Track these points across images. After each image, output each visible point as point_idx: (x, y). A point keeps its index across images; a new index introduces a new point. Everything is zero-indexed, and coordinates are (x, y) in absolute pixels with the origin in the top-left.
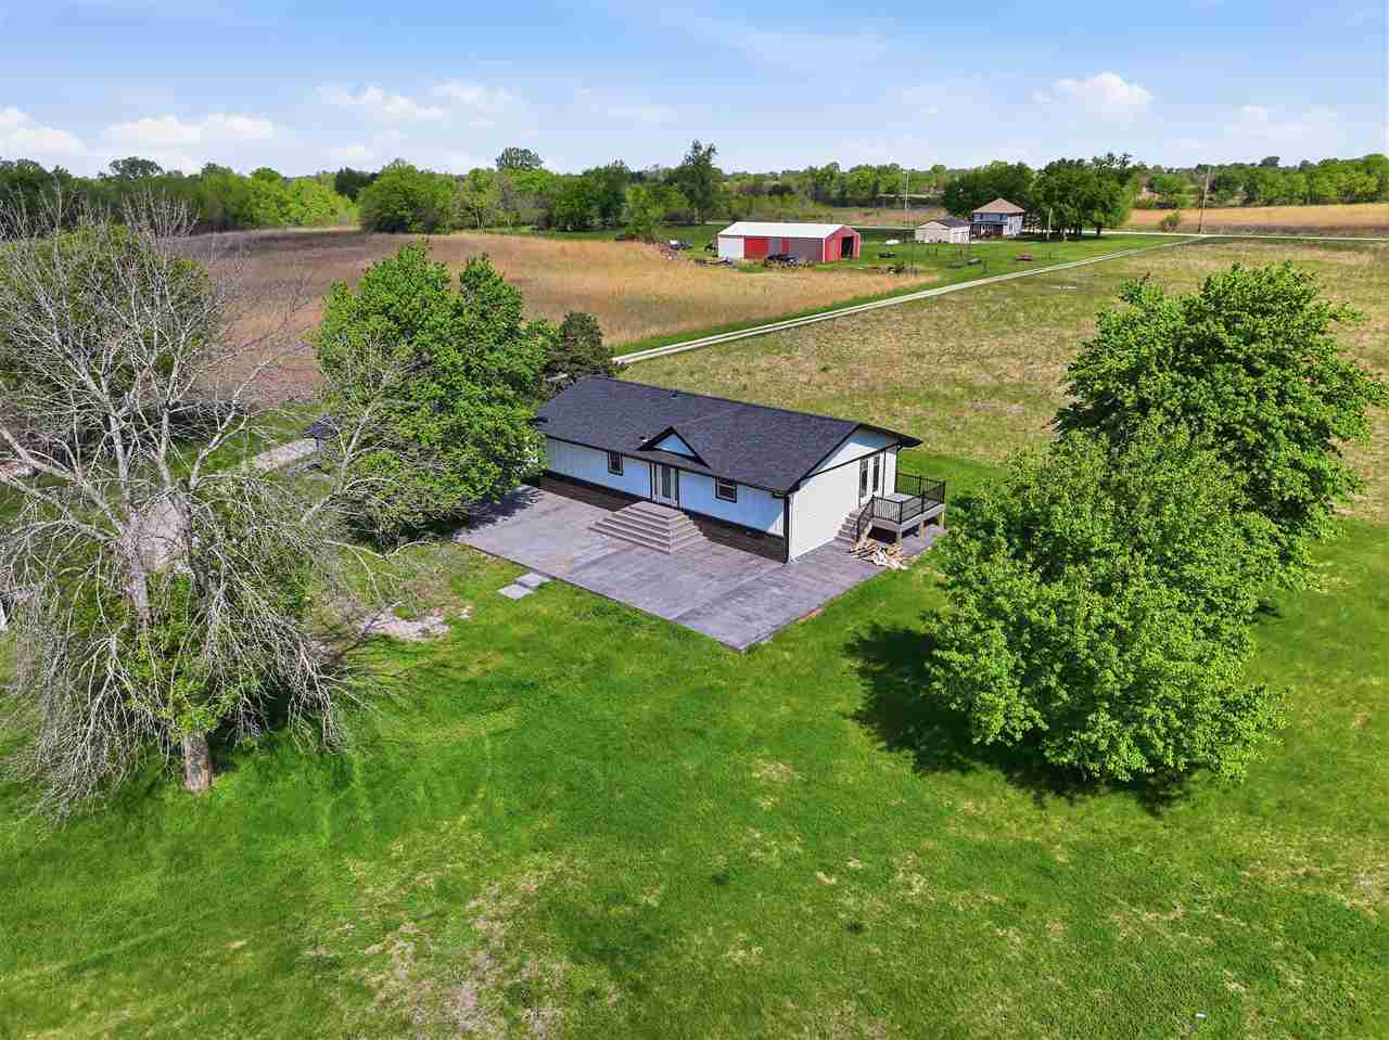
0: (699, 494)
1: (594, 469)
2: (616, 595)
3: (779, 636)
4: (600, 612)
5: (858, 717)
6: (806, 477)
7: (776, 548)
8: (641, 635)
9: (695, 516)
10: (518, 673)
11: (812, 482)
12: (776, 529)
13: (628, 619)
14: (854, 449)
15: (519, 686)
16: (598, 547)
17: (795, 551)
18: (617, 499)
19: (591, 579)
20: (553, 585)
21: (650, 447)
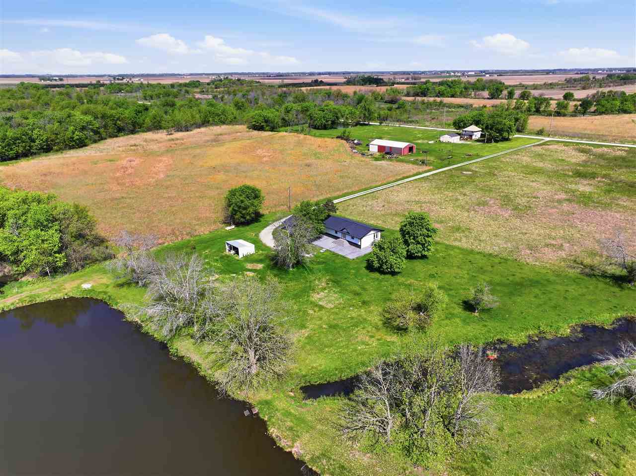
0: (349, 238)
1: (333, 233)
2: (336, 252)
3: (357, 258)
4: (334, 254)
5: (365, 267)
6: (364, 236)
7: (359, 247)
8: (340, 257)
9: (348, 241)
10: (324, 261)
11: (365, 237)
12: (359, 244)
13: (338, 255)
14: (372, 232)
15: (324, 262)
16: (333, 245)
17: (362, 247)
18: (336, 238)
19: (332, 250)
20: (327, 250)
21: (341, 230)
